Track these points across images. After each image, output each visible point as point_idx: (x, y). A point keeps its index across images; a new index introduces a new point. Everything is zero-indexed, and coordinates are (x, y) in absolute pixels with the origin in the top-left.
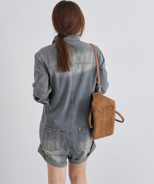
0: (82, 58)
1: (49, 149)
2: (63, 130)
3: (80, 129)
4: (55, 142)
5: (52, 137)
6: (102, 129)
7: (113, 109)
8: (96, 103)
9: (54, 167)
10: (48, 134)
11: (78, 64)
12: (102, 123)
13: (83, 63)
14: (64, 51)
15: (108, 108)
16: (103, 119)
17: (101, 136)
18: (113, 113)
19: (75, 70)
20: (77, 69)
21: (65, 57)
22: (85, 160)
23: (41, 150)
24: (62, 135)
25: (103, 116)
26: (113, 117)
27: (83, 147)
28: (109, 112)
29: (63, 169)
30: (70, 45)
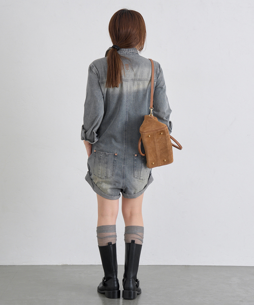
0: (139, 74)
1: (100, 176)
2: (116, 154)
3: (136, 155)
4: (107, 168)
5: (104, 162)
6: (157, 157)
7: (165, 134)
8: (144, 128)
9: (105, 199)
10: (100, 159)
11: (134, 80)
12: (154, 151)
13: (140, 80)
14: (115, 65)
15: (159, 133)
16: (155, 145)
17: (157, 165)
18: (166, 139)
19: (130, 87)
20: (132, 86)
21: (115, 71)
22: (141, 194)
23: (90, 178)
24: (115, 161)
25: (154, 142)
26: (168, 144)
27: (138, 176)
28: (162, 138)
29: (115, 202)
30: (125, 58)
